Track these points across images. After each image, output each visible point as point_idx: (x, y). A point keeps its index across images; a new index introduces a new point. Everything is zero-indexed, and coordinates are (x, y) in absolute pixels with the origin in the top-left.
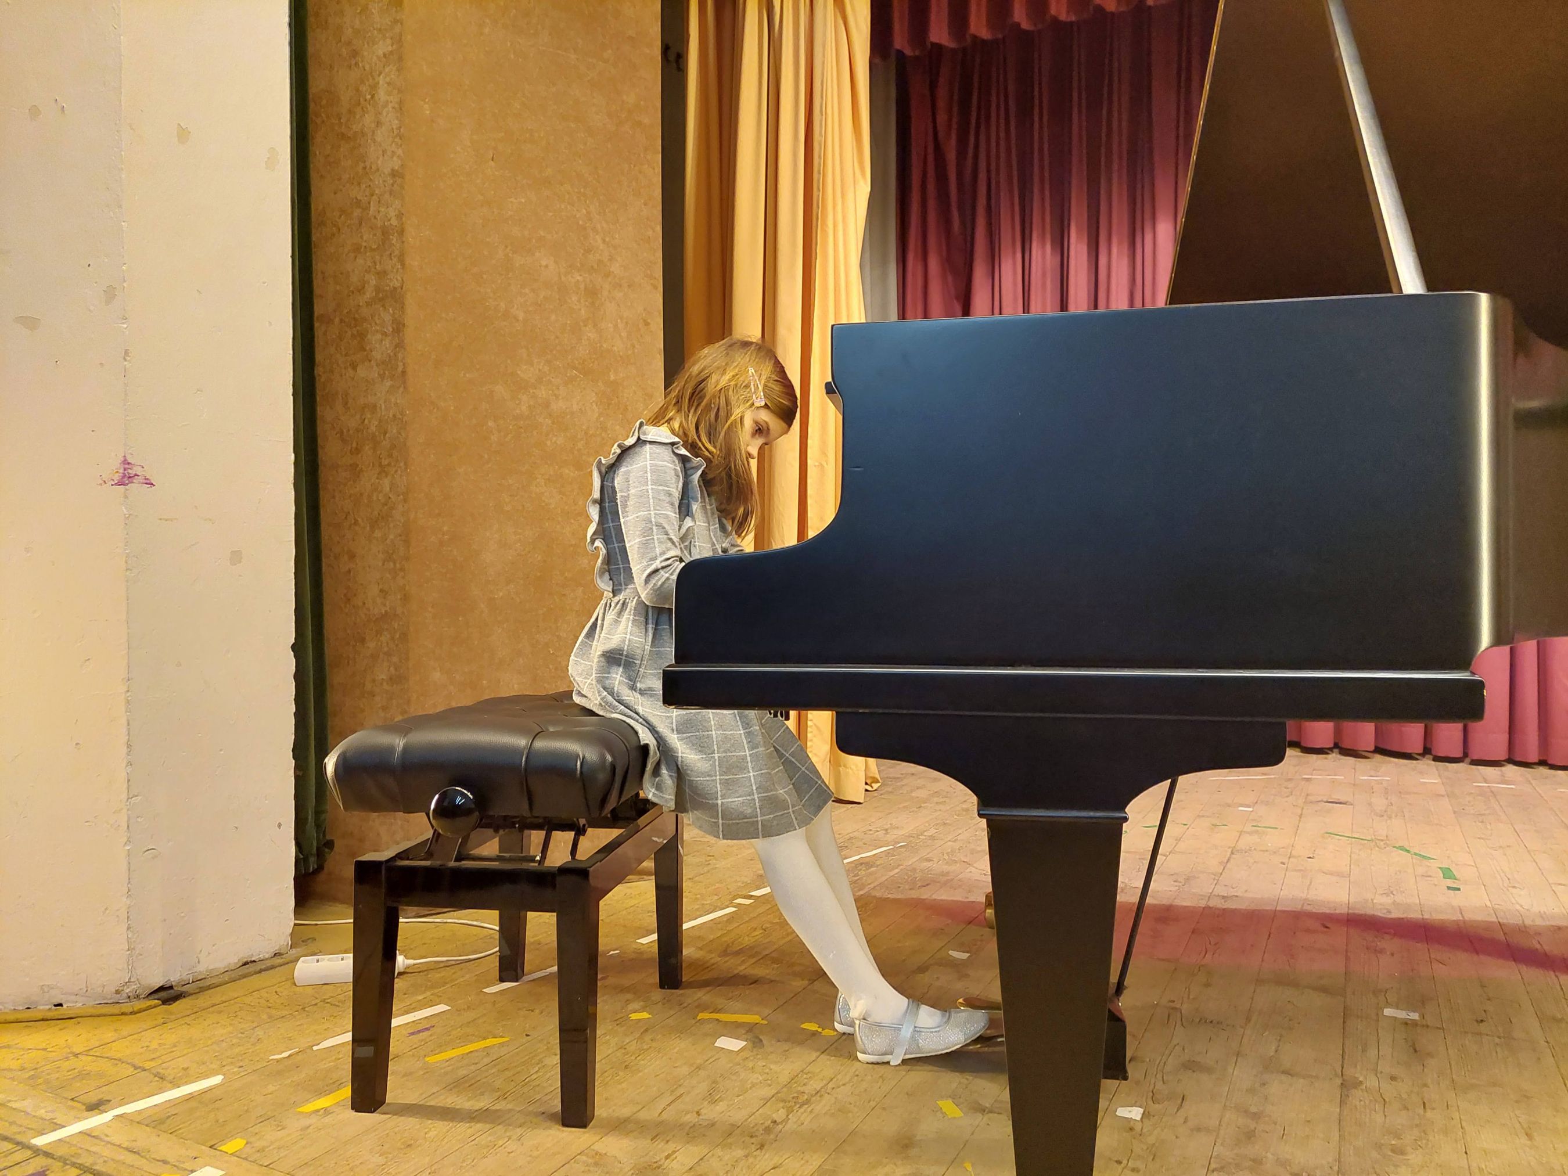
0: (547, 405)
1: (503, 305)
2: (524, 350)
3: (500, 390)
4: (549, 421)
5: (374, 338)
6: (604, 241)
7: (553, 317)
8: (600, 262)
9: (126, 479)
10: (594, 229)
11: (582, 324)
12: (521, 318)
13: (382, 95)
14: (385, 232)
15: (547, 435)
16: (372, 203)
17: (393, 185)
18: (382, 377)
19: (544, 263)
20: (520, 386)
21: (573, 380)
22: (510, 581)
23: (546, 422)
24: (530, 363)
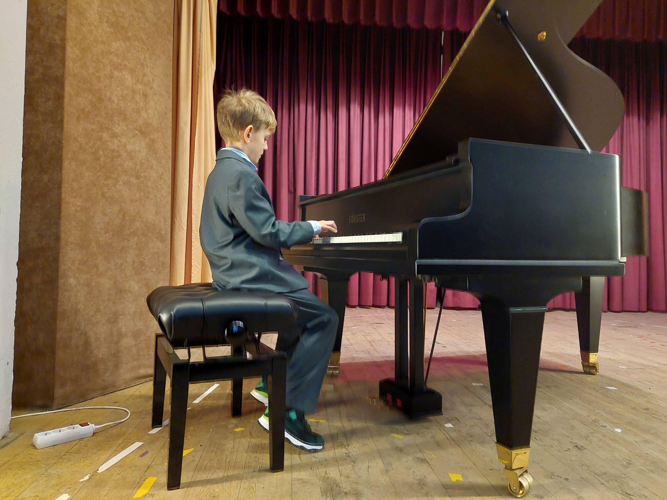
0: (125, 146)
1: (108, 94)
2: (117, 118)
3: (105, 135)
4: (125, 154)
6: (150, 71)
7: (129, 104)
8: (149, 81)
10: (147, 66)
11: (140, 109)
12: (116, 102)
15: (125, 160)
19: (126, 77)
20: (114, 136)
21: (135, 135)
22: (106, 232)
23: (124, 155)
24: (119, 125)
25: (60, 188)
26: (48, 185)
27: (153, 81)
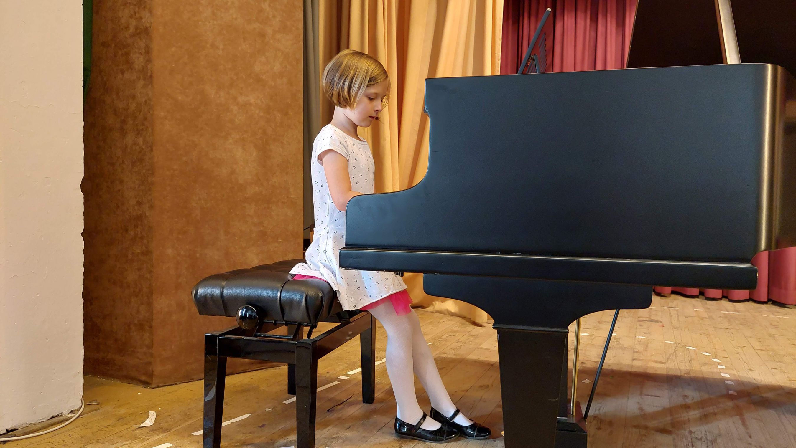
0: (235, 99)
1: (210, 40)
3: (208, 89)
5: (134, 56)
6: (270, 6)
8: (267, 18)
11: (256, 53)
15: (236, 115)
18: (138, 78)
21: (249, 85)
23: (235, 108)
25: (152, 150)
26: (143, 149)
27: (274, 17)
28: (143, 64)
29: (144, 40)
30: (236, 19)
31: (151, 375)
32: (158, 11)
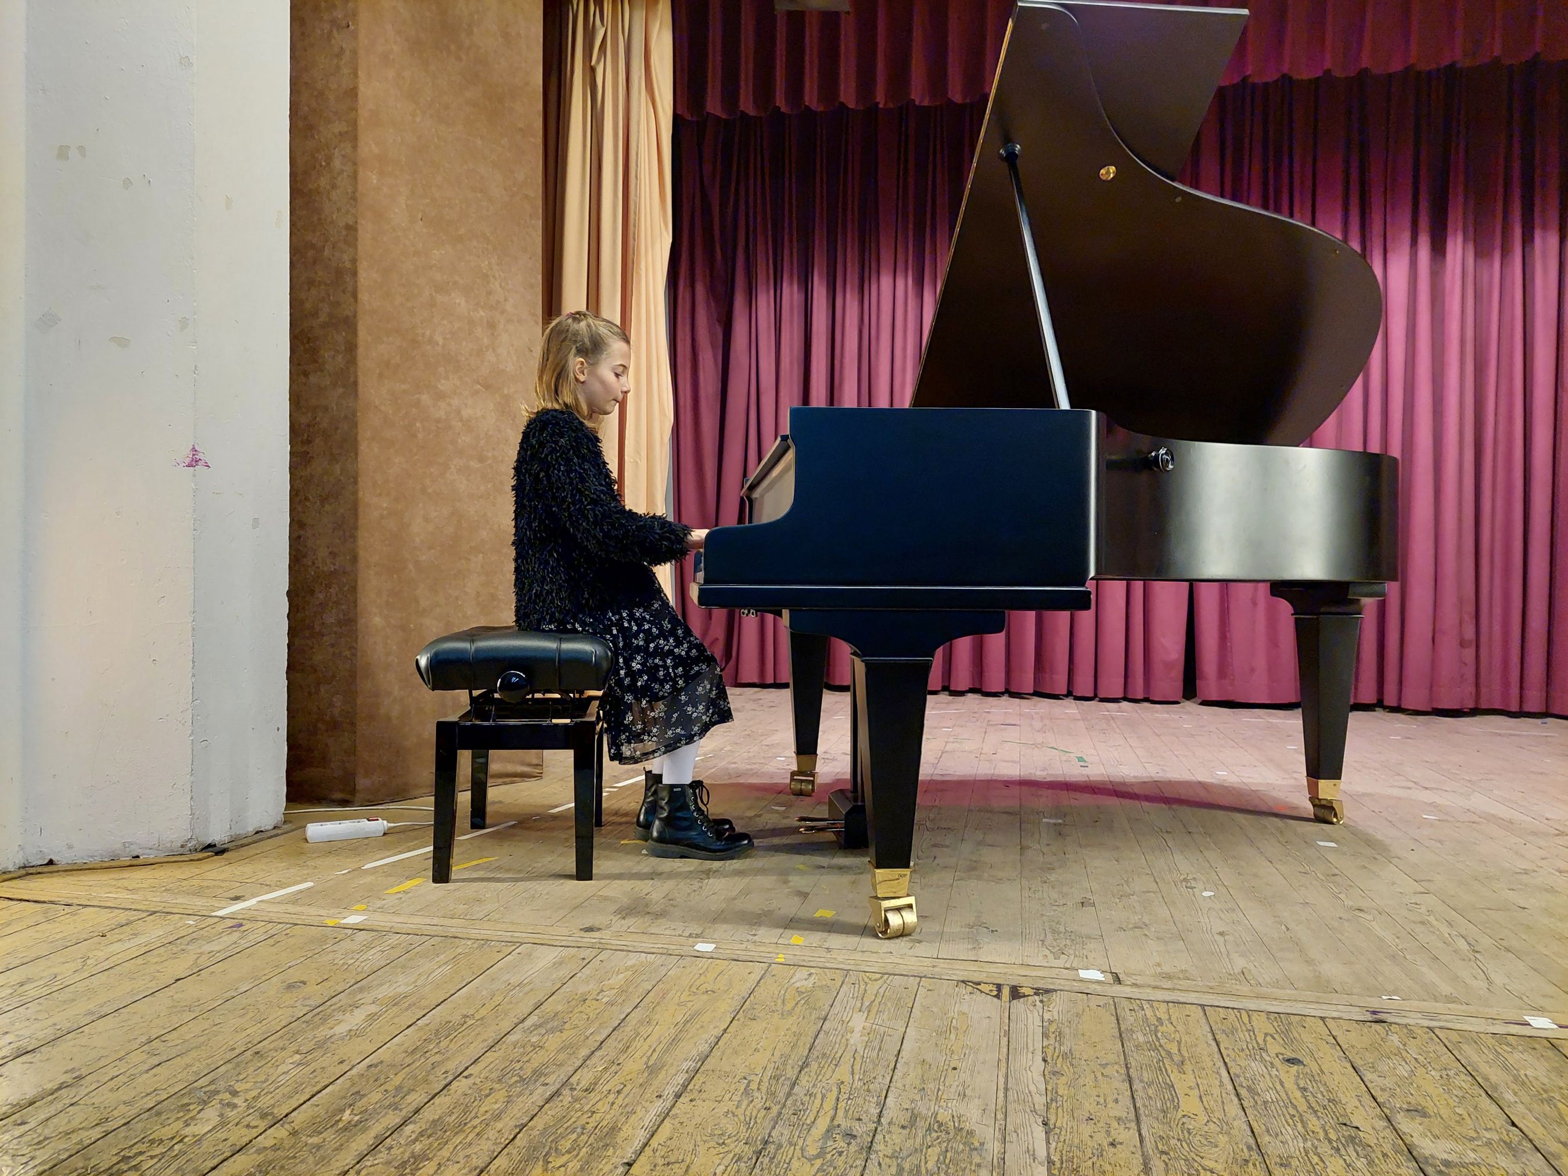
0: (458, 412)
1: (428, 333)
2: (443, 368)
3: (425, 398)
4: (460, 424)
5: (326, 354)
6: (501, 286)
7: (464, 343)
8: (498, 302)
9: (194, 462)
10: (494, 277)
11: (484, 349)
12: (440, 343)
13: (337, 163)
14: (339, 272)
15: (459, 434)
16: (326, 248)
17: (347, 235)
18: (334, 385)
19: (457, 301)
20: (440, 396)
21: (477, 392)
22: (430, 548)
23: (457, 425)
24: (447, 378)
25: (356, 482)
26: (340, 480)
27: (506, 300)
28: (342, 366)
29: (344, 334)
30: (459, 304)
31: (353, 791)
32: (363, 296)
